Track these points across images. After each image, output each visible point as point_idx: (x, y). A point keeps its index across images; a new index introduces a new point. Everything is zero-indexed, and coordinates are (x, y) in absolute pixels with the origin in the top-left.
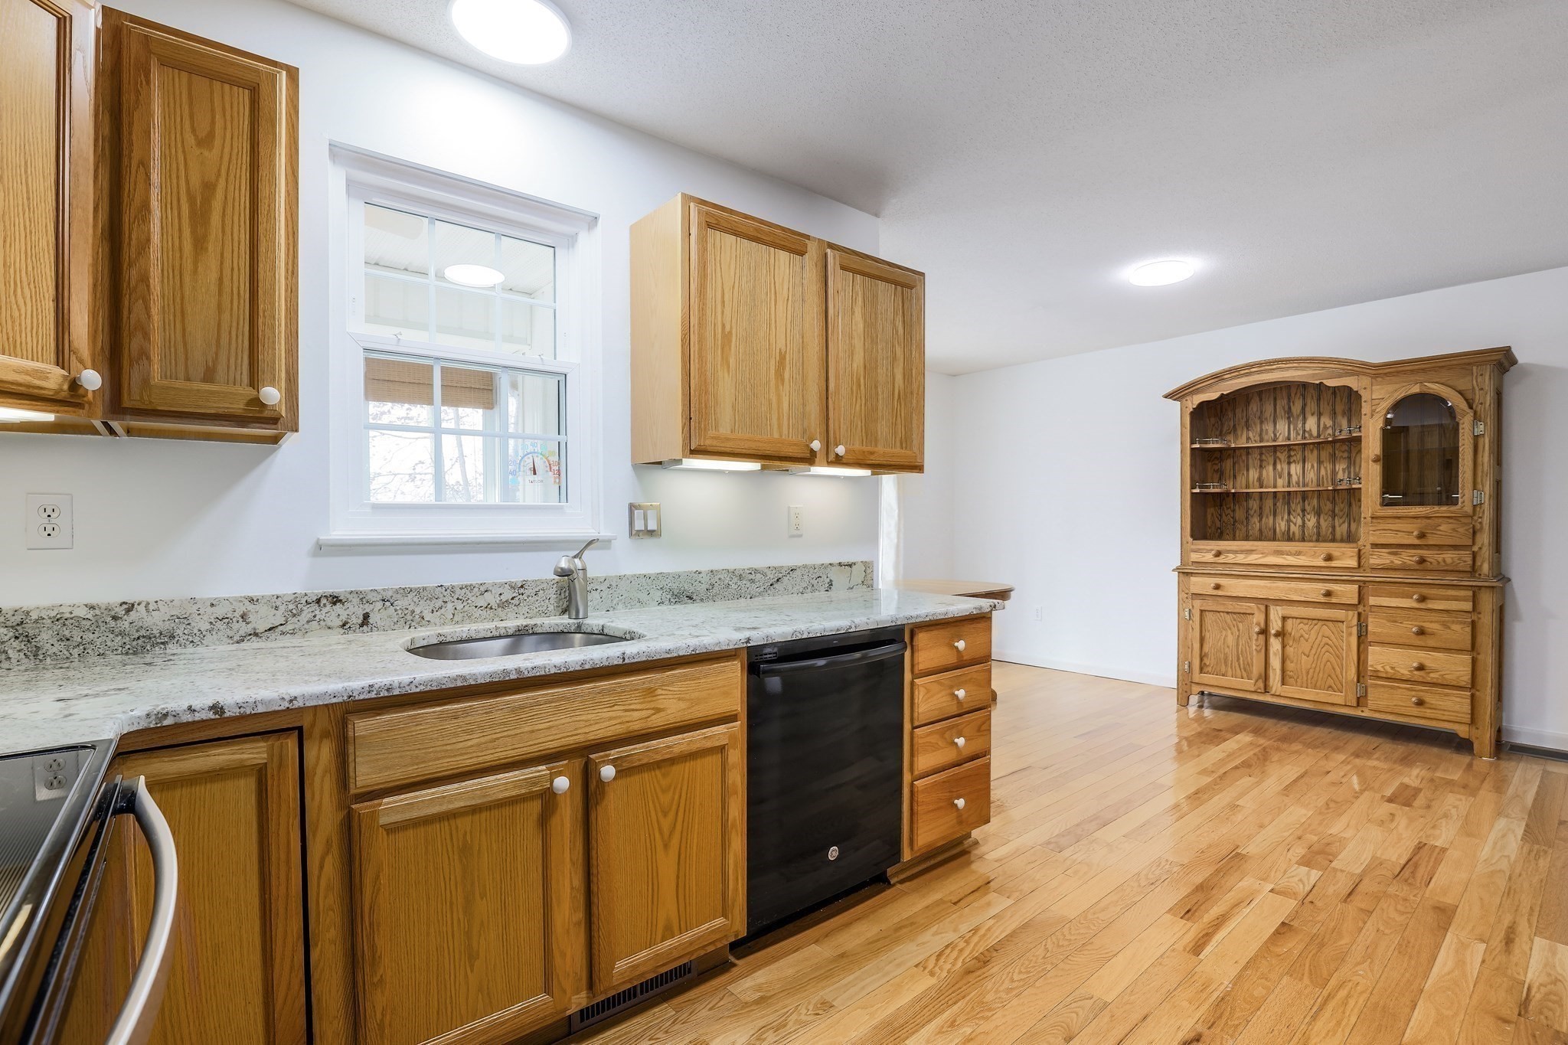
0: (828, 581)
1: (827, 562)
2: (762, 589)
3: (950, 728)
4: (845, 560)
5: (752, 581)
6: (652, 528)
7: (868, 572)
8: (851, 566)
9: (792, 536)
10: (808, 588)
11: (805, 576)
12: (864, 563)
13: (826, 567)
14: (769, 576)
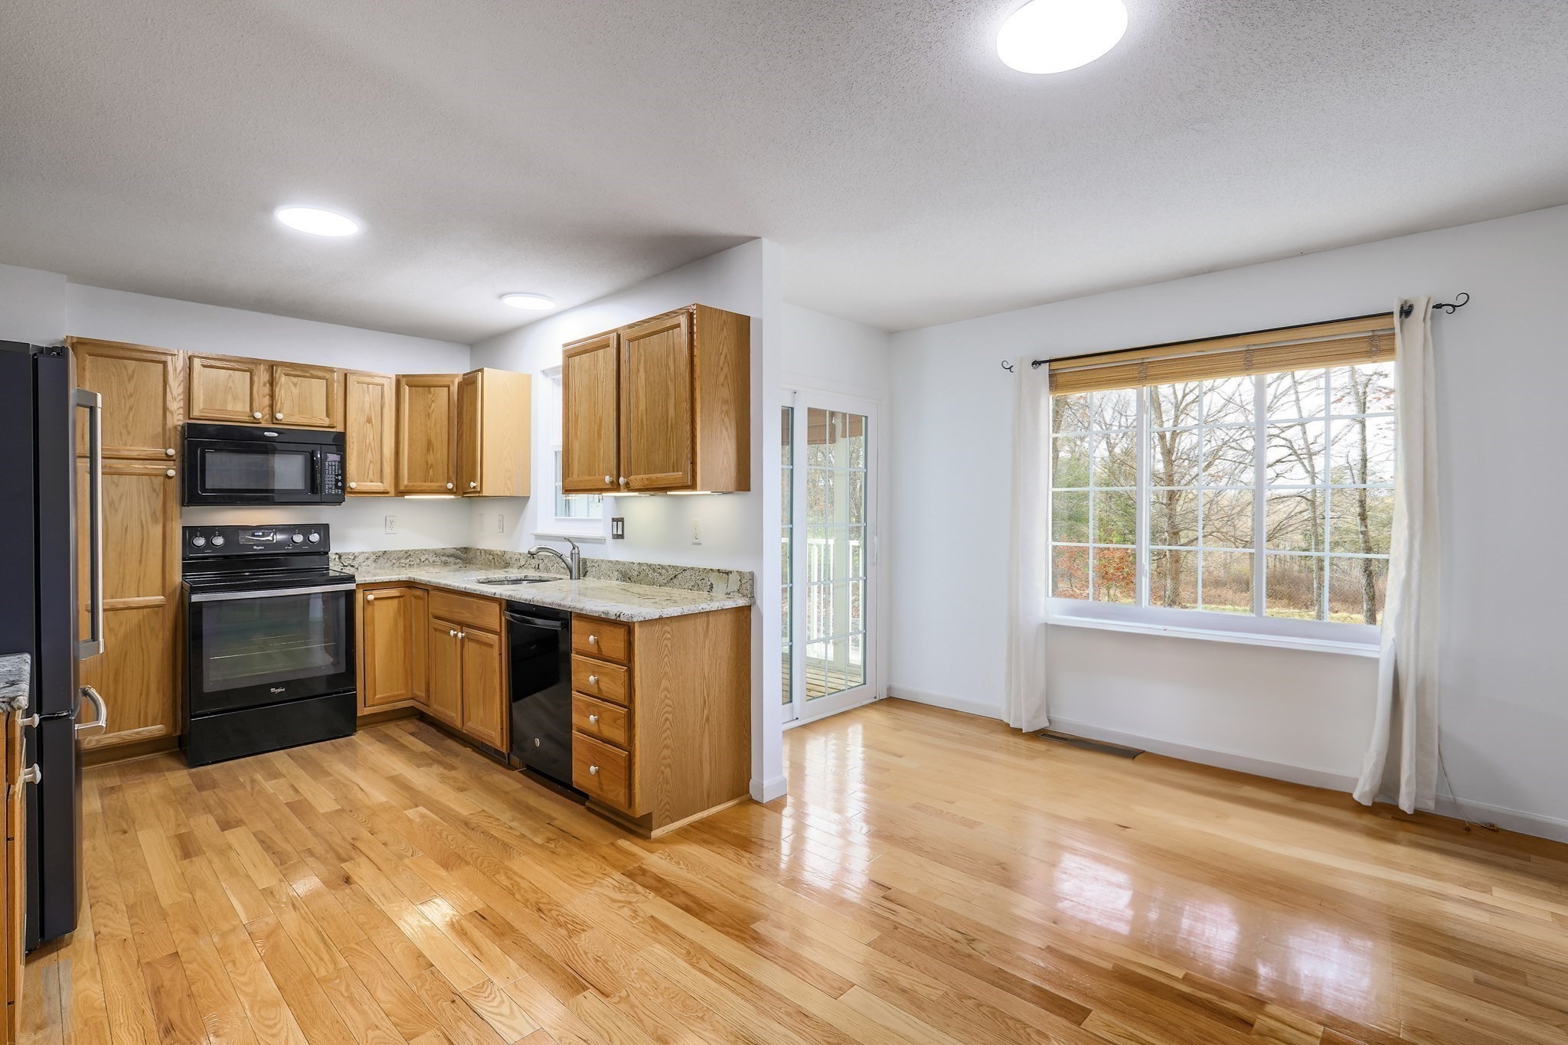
0: (710, 584)
1: (709, 567)
2: (666, 581)
3: (593, 705)
4: (723, 567)
5: (660, 574)
6: (620, 533)
7: (743, 582)
8: (728, 573)
9: (694, 544)
10: (695, 587)
11: (693, 577)
12: (740, 573)
13: (707, 572)
14: (670, 572)
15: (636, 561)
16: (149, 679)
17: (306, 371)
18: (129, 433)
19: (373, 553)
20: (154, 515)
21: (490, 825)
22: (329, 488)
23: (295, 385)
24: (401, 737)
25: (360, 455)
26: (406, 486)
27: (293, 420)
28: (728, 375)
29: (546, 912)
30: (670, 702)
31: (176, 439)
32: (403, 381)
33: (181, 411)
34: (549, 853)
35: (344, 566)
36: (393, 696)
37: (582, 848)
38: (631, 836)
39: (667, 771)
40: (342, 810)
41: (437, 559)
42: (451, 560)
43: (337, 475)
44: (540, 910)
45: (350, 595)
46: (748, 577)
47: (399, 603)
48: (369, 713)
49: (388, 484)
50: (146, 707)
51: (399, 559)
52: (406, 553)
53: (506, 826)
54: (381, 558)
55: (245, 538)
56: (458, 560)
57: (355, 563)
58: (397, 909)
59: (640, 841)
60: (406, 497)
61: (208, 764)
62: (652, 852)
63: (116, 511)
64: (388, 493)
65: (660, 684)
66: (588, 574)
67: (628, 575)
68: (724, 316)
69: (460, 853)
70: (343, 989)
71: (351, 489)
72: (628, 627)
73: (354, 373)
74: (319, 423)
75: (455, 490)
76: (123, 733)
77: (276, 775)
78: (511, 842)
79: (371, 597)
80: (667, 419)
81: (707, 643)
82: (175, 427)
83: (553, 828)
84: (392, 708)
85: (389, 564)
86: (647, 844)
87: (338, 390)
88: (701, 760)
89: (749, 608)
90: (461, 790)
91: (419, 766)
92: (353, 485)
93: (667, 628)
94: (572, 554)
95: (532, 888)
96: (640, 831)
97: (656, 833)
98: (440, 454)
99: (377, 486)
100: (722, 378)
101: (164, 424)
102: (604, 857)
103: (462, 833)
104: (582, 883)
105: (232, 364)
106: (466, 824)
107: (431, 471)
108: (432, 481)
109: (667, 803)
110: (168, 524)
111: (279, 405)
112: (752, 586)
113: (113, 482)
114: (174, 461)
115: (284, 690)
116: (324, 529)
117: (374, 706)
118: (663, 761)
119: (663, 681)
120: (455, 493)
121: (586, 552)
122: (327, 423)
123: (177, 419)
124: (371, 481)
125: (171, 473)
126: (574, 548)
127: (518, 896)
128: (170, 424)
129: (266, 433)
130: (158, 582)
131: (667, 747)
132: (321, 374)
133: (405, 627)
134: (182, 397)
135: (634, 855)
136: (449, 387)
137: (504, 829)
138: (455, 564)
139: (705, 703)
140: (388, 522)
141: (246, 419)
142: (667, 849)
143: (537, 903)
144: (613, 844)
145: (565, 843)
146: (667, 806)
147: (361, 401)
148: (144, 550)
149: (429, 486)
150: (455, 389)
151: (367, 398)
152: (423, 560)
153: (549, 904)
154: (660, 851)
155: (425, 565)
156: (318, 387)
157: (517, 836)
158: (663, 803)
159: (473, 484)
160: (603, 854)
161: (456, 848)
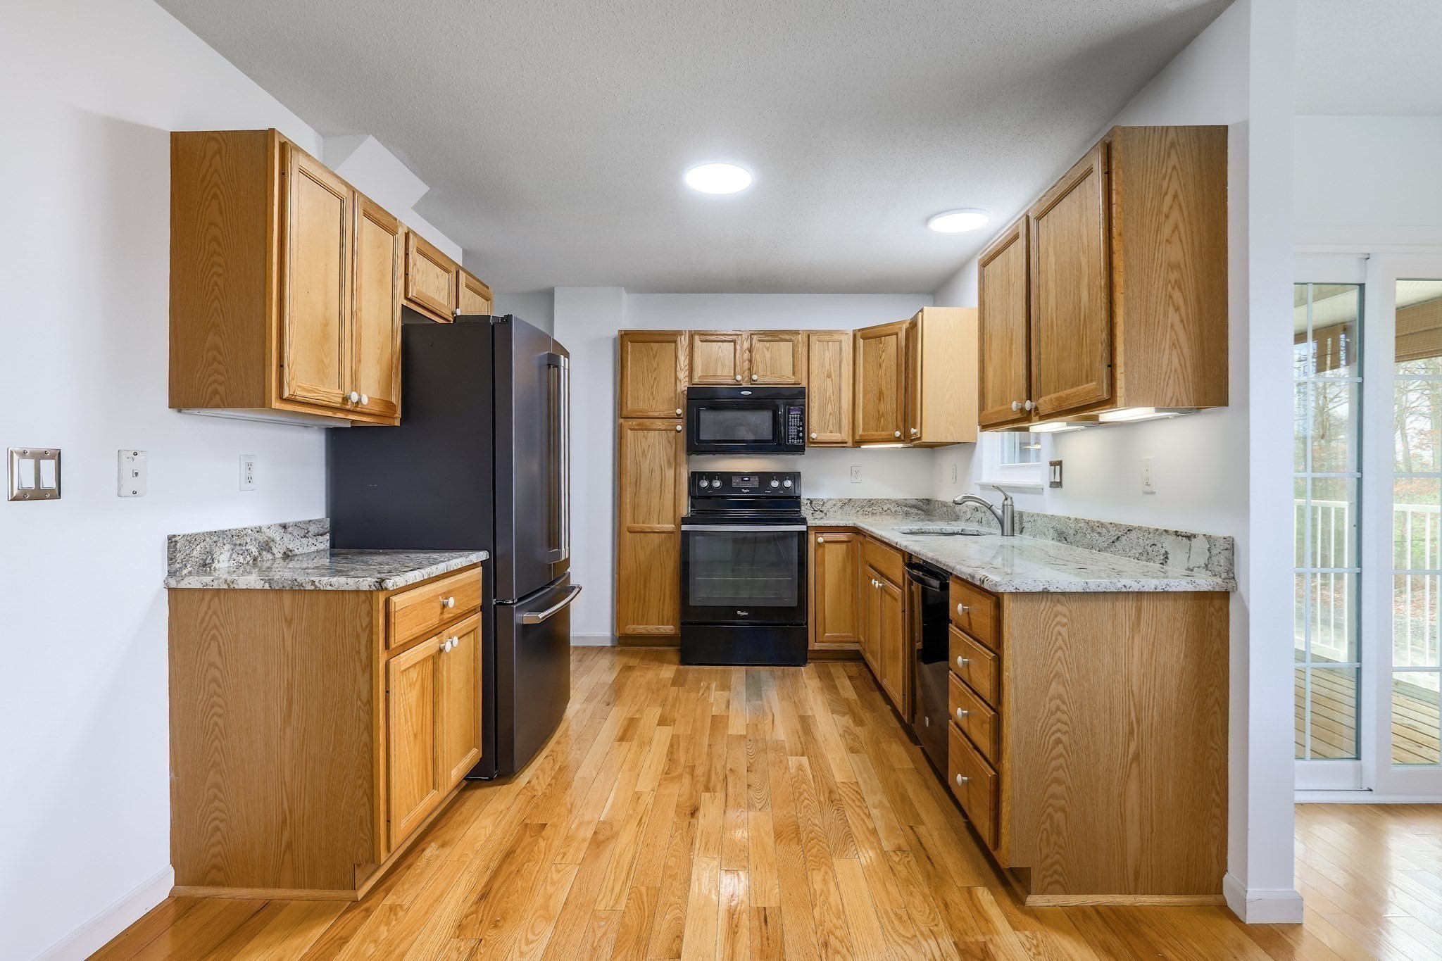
0: (1164, 552)
1: (1162, 527)
2: (1106, 544)
3: (964, 695)
4: (1182, 529)
5: (1100, 534)
6: (1058, 480)
7: (1214, 552)
8: (1189, 537)
9: (1146, 493)
10: (1144, 555)
11: (1141, 541)
12: (1209, 538)
13: (1161, 534)
14: (1112, 533)
15: (1072, 516)
16: (665, 589)
17: (776, 336)
18: (654, 398)
19: (840, 500)
20: (669, 460)
21: (851, 803)
22: (792, 439)
23: (767, 349)
24: (839, 678)
25: (822, 409)
26: (861, 436)
27: (767, 380)
28: (1181, 226)
29: (830, 950)
30: (1065, 718)
31: (683, 401)
32: (859, 335)
33: (687, 379)
34: (887, 868)
35: (815, 511)
36: (841, 637)
37: (928, 877)
38: (1000, 889)
39: (1059, 816)
40: (745, 737)
41: (899, 509)
42: (913, 510)
43: (799, 427)
44: (826, 945)
45: (803, 536)
46: (1221, 545)
47: (847, 548)
48: (819, 649)
49: (845, 435)
50: (663, 610)
51: (863, 507)
52: (869, 501)
53: (866, 811)
54: (847, 506)
55: (736, 482)
56: (920, 512)
57: (824, 509)
58: (704, 865)
59: (1007, 902)
60: (862, 447)
61: (692, 665)
62: (1014, 928)
63: (646, 457)
64: (846, 443)
65: (1047, 690)
66: (1024, 531)
67: (1065, 533)
68: (1172, 135)
69: (801, 825)
70: (599, 934)
71: (813, 439)
72: (997, 599)
73: (816, 332)
74: (789, 381)
75: (903, 438)
76: (649, 627)
77: (725, 687)
78: (857, 834)
79: (821, 540)
80: (1080, 308)
81: (1136, 639)
82: (683, 392)
83: (912, 836)
84: (840, 649)
85: (853, 511)
86: (1016, 912)
87: (802, 350)
88: (1122, 816)
89: (1225, 595)
90: (852, 750)
91: (833, 712)
92: (814, 435)
93: (1059, 608)
94: (1004, 505)
95: (838, 909)
96: (1016, 886)
97: (1034, 900)
98: (890, 405)
99: (836, 437)
100: (1166, 231)
101: (676, 390)
102: (946, 905)
103: (820, 802)
104: (896, 931)
105: (721, 337)
106: (831, 792)
107: (882, 420)
108: (883, 430)
109: (1056, 862)
110: (678, 467)
111: (755, 368)
112: (1231, 562)
113: (644, 436)
114: (682, 418)
115: (747, 614)
116: (795, 477)
117: (823, 642)
118: (1051, 801)
119: (1054, 684)
120: (903, 441)
121: (1022, 504)
122: (793, 381)
123: (683, 386)
124: (831, 432)
125: (679, 428)
126: (1006, 499)
127: (817, 911)
128: (679, 390)
129: (742, 393)
130: (671, 515)
131: (1057, 781)
132: (787, 337)
133: (852, 572)
134: (687, 368)
135: (987, 920)
136: (897, 334)
137: (861, 814)
138: (917, 514)
139: (1131, 732)
140: (854, 473)
141: (730, 381)
142: (1039, 936)
143: (831, 932)
144: (969, 890)
145: (913, 863)
146: (1057, 867)
147: (822, 356)
148: (663, 488)
149: (880, 435)
150: (902, 335)
151: (828, 355)
152: (885, 509)
153: (841, 942)
154: (1027, 933)
155: (887, 515)
156: (786, 348)
157: (868, 828)
158: (1049, 861)
159: (913, 431)
160: (949, 900)
161: (801, 818)
